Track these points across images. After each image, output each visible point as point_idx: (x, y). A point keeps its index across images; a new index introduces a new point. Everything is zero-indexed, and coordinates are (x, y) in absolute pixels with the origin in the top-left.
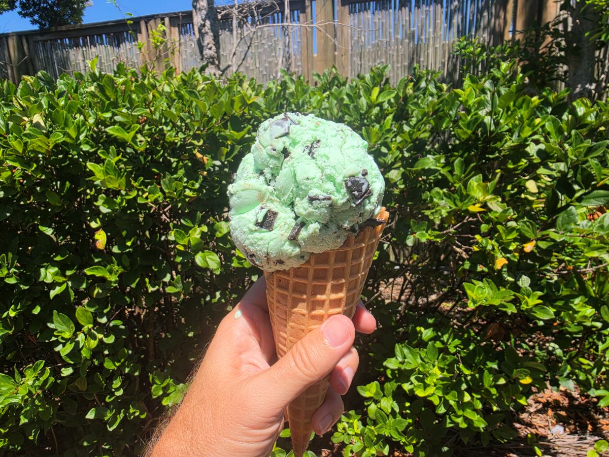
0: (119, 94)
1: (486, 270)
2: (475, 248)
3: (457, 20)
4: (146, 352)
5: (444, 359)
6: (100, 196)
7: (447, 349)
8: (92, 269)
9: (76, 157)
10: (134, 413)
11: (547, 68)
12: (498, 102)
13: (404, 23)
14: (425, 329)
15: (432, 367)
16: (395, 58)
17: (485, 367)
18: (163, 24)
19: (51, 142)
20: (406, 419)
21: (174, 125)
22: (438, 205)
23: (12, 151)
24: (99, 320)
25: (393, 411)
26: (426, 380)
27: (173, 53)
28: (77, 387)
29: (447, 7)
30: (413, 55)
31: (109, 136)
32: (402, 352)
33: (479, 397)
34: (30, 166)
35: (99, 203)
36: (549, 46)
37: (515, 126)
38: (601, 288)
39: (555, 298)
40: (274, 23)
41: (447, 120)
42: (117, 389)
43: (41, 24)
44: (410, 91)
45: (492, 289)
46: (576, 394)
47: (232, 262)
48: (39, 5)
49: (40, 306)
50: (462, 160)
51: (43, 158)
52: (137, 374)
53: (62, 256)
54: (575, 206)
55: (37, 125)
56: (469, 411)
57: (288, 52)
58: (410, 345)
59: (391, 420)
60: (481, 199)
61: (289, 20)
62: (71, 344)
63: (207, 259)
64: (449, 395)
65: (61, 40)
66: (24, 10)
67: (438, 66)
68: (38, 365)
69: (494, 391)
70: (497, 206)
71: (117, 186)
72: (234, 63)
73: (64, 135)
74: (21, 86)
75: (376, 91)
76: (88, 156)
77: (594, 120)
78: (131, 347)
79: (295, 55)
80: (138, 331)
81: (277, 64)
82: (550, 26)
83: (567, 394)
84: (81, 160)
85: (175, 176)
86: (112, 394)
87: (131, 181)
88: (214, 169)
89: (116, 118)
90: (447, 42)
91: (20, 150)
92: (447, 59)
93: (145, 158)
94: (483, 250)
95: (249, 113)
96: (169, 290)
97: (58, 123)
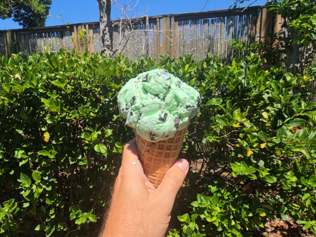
0: (59, 65)
1: (242, 157)
2: (238, 145)
3: (232, 30)
4: (68, 196)
5: (222, 202)
6: (47, 115)
7: (224, 197)
8: (42, 152)
9: (36, 95)
10: (60, 228)
11: (276, 55)
12: (248, 73)
13: (206, 31)
14: (213, 186)
15: (215, 206)
16: (201, 48)
17: (242, 207)
18: (85, 28)
19: (23, 88)
20: (202, 234)
21: (86, 81)
22: (218, 123)
23: (4, 91)
24: (44, 178)
25: (195, 229)
26: (212, 213)
27: (89, 42)
28: (31, 213)
29: (227, 24)
30: (210, 46)
31: (53, 85)
32: (200, 198)
33: (239, 223)
34: (13, 99)
35: (47, 118)
36: (277, 44)
37: (257, 84)
38: (304, 167)
39: (276, 172)
40: (141, 29)
41: (223, 81)
42: (52, 215)
43: (24, 25)
44: (205, 66)
45: (245, 167)
46: (292, 223)
47: (113, 150)
48: (24, 16)
49: (14, 170)
50: (231, 101)
51: (19, 95)
52: (62, 207)
53: (26, 145)
54: (285, 126)
55: (17, 79)
56: (234, 230)
57: (148, 43)
58: (205, 195)
59: (195, 234)
60: (240, 121)
61: (148, 28)
62: (29, 190)
63: (100, 148)
64: (224, 222)
65: (34, 34)
66: (15, 18)
67: (222, 52)
68: (11, 201)
69: (246, 220)
70: (248, 124)
71: (56, 110)
72: (120, 48)
73: (30, 84)
74: (10, 59)
75: (187, 66)
76: (42, 95)
77: (296, 83)
78: (61, 193)
79: (151, 45)
80: (65, 184)
81: (142, 49)
82: (277, 35)
83: (287, 222)
84: (38, 97)
85: (86, 106)
86: (49, 217)
87: (63, 108)
88: (105, 103)
89: (57, 76)
90: (227, 41)
91: (8, 91)
92: (227, 49)
93: (71, 97)
94: (242, 147)
95: (125, 75)
96: (81, 163)
97: (28, 78)
